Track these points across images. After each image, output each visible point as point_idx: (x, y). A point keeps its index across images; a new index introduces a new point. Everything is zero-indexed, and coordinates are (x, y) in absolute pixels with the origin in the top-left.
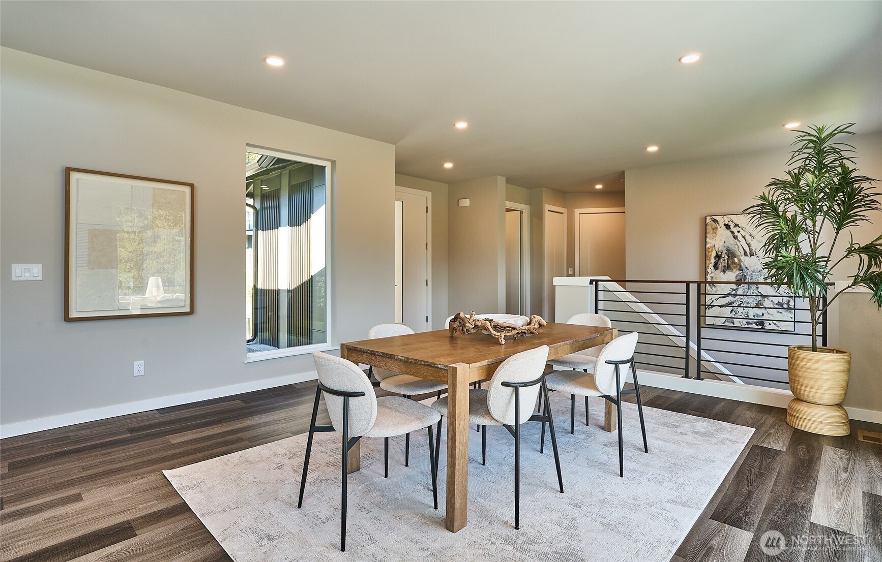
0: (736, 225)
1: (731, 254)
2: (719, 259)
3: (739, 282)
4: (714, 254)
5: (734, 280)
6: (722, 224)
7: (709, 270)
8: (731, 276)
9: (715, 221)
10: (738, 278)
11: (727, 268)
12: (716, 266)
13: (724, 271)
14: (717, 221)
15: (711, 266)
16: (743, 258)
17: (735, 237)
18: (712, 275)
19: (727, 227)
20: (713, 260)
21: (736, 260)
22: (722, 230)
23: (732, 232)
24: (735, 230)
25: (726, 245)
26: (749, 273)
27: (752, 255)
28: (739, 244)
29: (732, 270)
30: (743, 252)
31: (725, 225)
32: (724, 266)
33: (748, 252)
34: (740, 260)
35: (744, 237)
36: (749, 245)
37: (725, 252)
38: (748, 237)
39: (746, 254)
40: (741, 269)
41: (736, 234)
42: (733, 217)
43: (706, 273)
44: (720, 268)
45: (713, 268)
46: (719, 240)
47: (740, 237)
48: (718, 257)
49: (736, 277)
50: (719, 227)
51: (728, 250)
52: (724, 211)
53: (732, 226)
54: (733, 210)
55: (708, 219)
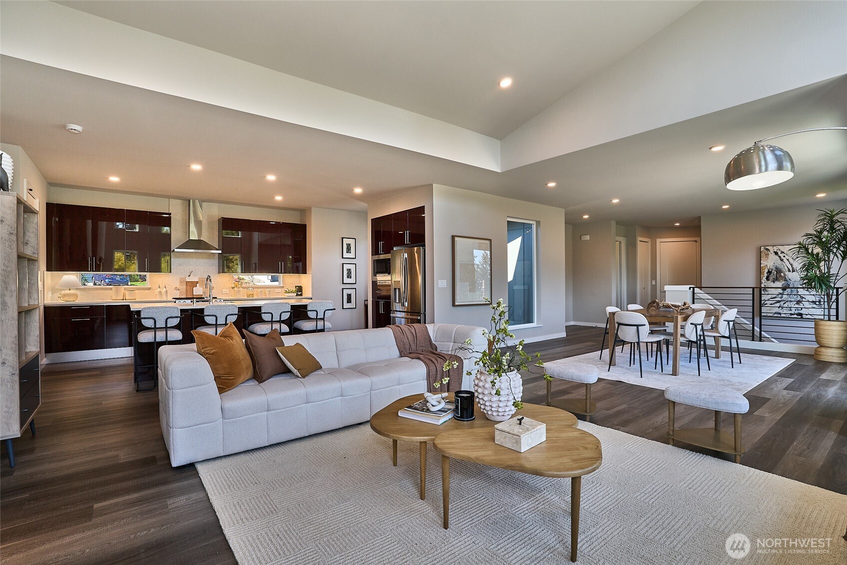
0: (782, 252)
1: (779, 271)
2: (770, 274)
3: (784, 289)
4: (766, 271)
5: (781, 287)
6: (772, 252)
7: (763, 281)
8: (779, 284)
9: (768, 250)
10: (784, 286)
11: (776, 280)
12: (768, 279)
13: (774, 282)
14: (769, 250)
15: (764, 278)
16: (787, 273)
17: (782, 260)
18: (765, 284)
19: (776, 253)
20: (766, 275)
21: (782, 274)
22: (772, 256)
23: (780, 257)
24: (782, 255)
25: (776, 264)
26: (792, 283)
27: (793, 271)
28: (784, 264)
29: (779, 281)
30: (787, 270)
31: (774, 252)
32: (774, 278)
33: (791, 269)
34: (785, 274)
35: (788, 260)
36: (791, 265)
37: (774, 269)
38: (791, 260)
39: (789, 271)
40: (786, 280)
41: (782, 258)
42: (781, 248)
43: (761, 283)
44: (771, 280)
45: (766, 280)
46: (770, 262)
47: (785, 260)
48: (769, 272)
49: (782, 285)
50: (770, 253)
51: (776, 268)
52: (774, 243)
53: (779, 253)
54: (778, 243)
55: (762, 249)
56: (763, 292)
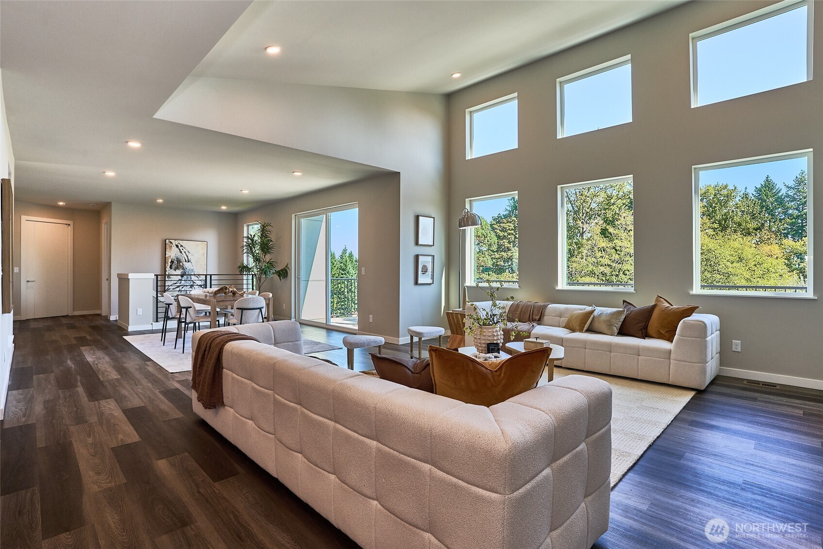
0: (181, 246)
1: (179, 261)
3: (182, 276)
4: (170, 261)
6: (174, 245)
7: (167, 269)
8: (179, 272)
9: (171, 243)
11: (176, 269)
12: (171, 267)
13: (175, 270)
15: (168, 267)
16: (184, 263)
17: (181, 252)
18: (169, 272)
19: (177, 246)
20: (169, 264)
21: (181, 264)
22: (174, 248)
23: (180, 249)
24: (181, 248)
25: (177, 256)
26: (187, 271)
27: (189, 261)
28: (183, 256)
29: (179, 269)
30: (184, 260)
31: (176, 245)
32: (175, 267)
33: (187, 260)
34: (183, 264)
35: (185, 252)
36: (187, 256)
37: (176, 259)
38: (187, 253)
39: (186, 261)
40: (183, 269)
41: (181, 250)
42: (180, 242)
43: (165, 271)
44: (173, 268)
46: (172, 253)
47: (183, 252)
48: (172, 262)
49: (181, 273)
50: (172, 246)
51: (177, 259)
52: (176, 238)
53: (179, 246)
54: (179, 238)
55: (167, 241)
56: (167, 279)
